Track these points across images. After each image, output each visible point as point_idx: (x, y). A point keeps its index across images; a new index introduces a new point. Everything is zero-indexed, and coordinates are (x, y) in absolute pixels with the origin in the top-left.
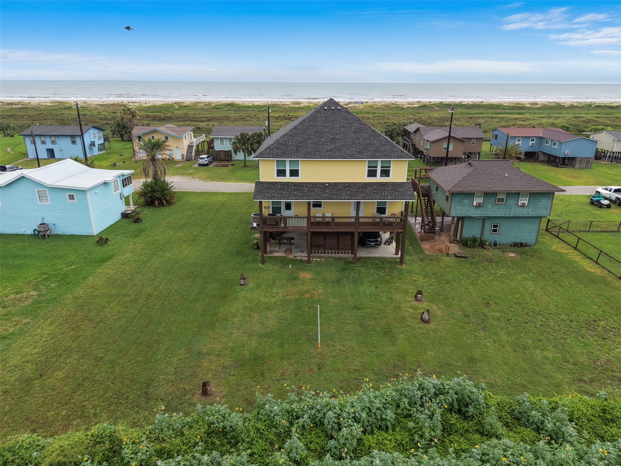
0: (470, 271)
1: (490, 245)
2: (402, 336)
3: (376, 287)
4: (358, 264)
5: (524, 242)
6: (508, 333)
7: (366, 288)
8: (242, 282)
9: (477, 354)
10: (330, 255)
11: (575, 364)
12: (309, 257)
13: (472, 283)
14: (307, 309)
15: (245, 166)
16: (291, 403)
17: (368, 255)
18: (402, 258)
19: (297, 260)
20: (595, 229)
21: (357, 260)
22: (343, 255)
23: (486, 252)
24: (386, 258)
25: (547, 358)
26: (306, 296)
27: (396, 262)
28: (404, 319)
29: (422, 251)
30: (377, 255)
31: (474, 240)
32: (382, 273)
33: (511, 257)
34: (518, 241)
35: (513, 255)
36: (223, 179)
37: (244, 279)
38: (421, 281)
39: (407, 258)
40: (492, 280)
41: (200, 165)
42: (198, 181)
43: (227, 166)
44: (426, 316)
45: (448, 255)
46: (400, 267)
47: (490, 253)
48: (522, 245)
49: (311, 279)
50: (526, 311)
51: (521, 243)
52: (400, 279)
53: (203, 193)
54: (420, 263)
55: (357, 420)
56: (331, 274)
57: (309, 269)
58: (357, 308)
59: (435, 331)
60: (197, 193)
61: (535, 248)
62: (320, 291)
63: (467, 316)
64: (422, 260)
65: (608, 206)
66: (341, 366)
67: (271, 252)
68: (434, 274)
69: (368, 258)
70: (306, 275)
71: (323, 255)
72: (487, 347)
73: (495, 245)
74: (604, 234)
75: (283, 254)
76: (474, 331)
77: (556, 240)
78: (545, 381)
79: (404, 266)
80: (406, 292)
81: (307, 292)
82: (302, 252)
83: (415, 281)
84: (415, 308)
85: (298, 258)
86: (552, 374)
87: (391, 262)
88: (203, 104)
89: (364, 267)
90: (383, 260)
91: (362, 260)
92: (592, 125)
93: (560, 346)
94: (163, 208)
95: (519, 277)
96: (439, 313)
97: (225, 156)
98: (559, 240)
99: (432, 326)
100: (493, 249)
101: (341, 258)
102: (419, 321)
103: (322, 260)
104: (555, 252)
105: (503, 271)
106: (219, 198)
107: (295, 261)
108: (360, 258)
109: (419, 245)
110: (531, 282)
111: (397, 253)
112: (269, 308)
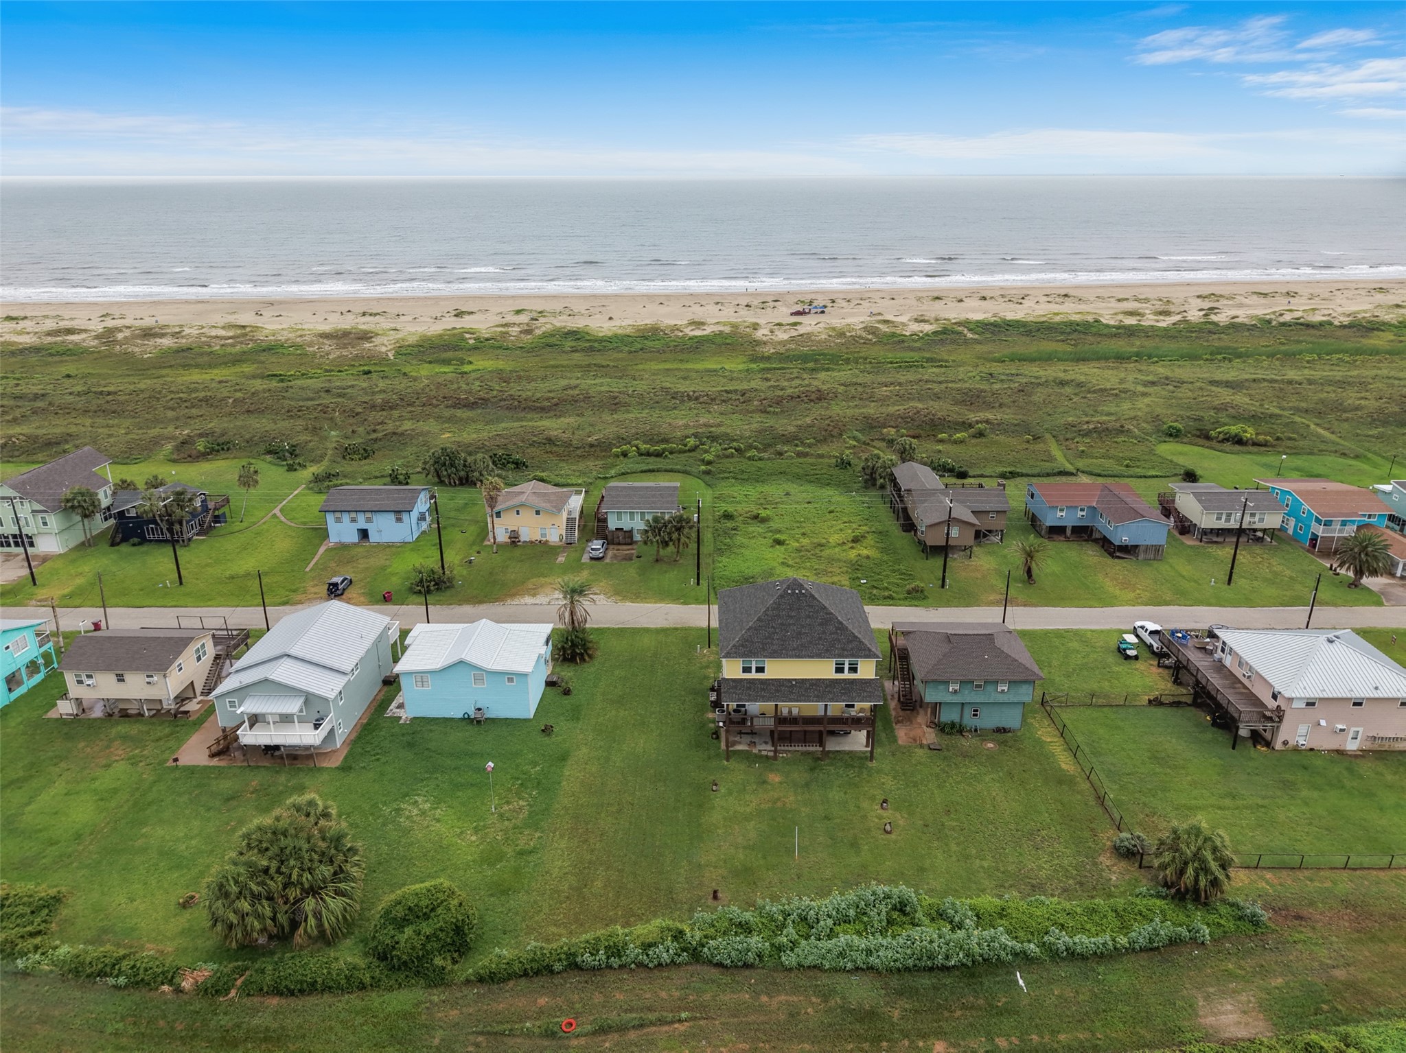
0: (941, 770)
1: (970, 731)
2: (866, 847)
3: (845, 793)
4: (827, 761)
5: (1007, 726)
6: (958, 844)
7: (835, 795)
8: (714, 788)
9: (927, 863)
10: (797, 748)
11: (1003, 873)
12: (776, 751)
13: (940, 787)
14: (781, 820)
15: (657, 560)
16: (784, 905)
17: (837, 749)
18: (872, 752)
19: (762, 756)
20: (1101, 701)
21: (826, 754)
22: (811, 749)
23: (963, 741)
24: (856, 752)
25: (983, 867)
26: (779, 804)
27: (866, 758)
28: (869, 830)
29: (894, 739)
30: (847, 748)
31: (953, 725)
32: (851, 773)
33: (988, 749)
34: (1001, 725)
35: (990, 745)
36: (637, 597)
37: (716, 785)
38: (889, 782)
39: (878, 751)
40: (959, 783)
41: (592, 558)
42: (605, 602)
43: (629, 558)
44: (888, 828)
45: (922, 746)
46: (870, 765)
47: (966, 743)
48: (1003, 730)
49: (781, 783)
50: (981, 819)
51: (1004, 729)
52: (868, 782)
53: (622, 630)
54: (891, 758)
55: (829, 916)
56: (799, 774)
57: (777, 770)
58: (827, 818)
59: (895, 842)
60: (614, 629)
61: (1019, 734)
62: (791, 799)
63: (926, 826)
64: (893, 755)
65: (1136, 658)
66: (815, 876)
67: (734, 743)
68: (904, 774)
69: (837, 751)
70: (774, 778)
71: (790, 748)
72: (936, 858)
73: (976, 730)
74: (1105, 709)
75: (746, 748)
76: (930, 841)
77: (1046, 722)
78: (974, 886)
79: (874, 764)
80: (873, 798)
81: (779, 799)
82: (766, 743)
83: (883, 784)
84: (881, 818)
85: (764, 753)
86: (982, 881)
87: (861, 758)
88: (517, 329)
89: (832, 765)
90: (851, 754)
91: (831, 755)
92: (1228, 416)
93: (998, 856)
94: (586, 665)
95: (987, 779)
96: (901, 822)
97: (625, 538)
98: (1050, 722)
99: (893, 836)
100: (972, 737)
101: (809, 753)
102: (882, 831)
103: (789, 755)
104: (1039, 742)
105: (973, 770)
106: (647, 641)
107: (760, 758)
108: (829, 752)
109: (892, 730)
110: (997, 785)
111: (867, 746)
112: (747, 818)
